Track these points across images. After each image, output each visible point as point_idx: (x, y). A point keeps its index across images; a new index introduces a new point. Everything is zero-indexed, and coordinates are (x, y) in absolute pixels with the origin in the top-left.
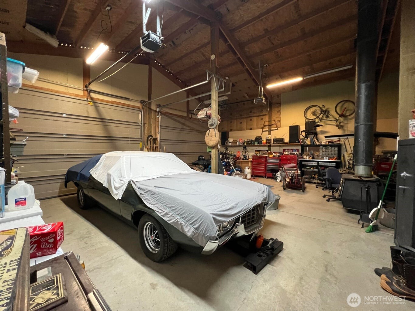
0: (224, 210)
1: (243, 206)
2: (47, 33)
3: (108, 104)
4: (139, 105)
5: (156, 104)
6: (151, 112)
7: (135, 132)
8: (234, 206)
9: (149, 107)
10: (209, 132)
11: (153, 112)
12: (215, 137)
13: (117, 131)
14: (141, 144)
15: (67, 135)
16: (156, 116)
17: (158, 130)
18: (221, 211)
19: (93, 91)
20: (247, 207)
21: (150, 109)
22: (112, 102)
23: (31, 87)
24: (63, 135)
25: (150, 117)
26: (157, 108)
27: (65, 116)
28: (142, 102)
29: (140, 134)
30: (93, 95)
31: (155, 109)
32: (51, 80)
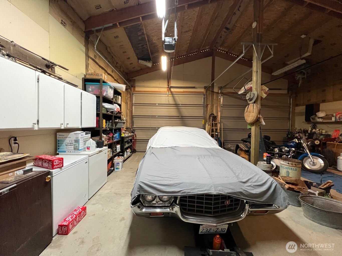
0: (160, 184)
1: (184, 188)
2: (147, 61)
3: (181, 94)
4: (203, 90)
5: (218, 87)
6: (214, 95)
7: (199, 112)
8: (173, 184)
9: (212, 90)
10: (248, 108)
11: (215, 94)
12: (253, 113)
13: (186, 112)
14: (204, 121)
15: (158, 116)
16: (217, 97)
17: (219, 109)
18: (156, 184)
19: (172, 87)
20: (189, 191)
21: (213, 92)
22: (184, 92)
23: (144, 92)
24: (156, 116)
25: (212, 99)
26: (218, 90)
27: (157, 105)
28: (205, 87)
29: (203, 113)
30: (172, 90)
31: (217, 92)
32: (152, 86)
